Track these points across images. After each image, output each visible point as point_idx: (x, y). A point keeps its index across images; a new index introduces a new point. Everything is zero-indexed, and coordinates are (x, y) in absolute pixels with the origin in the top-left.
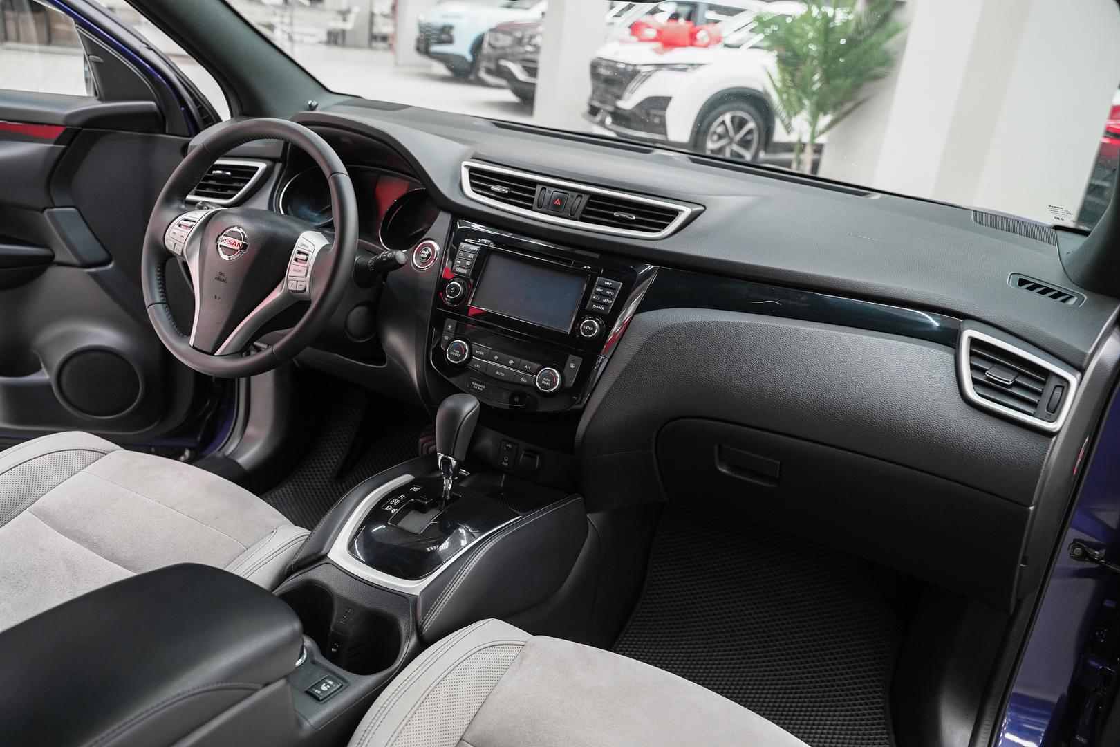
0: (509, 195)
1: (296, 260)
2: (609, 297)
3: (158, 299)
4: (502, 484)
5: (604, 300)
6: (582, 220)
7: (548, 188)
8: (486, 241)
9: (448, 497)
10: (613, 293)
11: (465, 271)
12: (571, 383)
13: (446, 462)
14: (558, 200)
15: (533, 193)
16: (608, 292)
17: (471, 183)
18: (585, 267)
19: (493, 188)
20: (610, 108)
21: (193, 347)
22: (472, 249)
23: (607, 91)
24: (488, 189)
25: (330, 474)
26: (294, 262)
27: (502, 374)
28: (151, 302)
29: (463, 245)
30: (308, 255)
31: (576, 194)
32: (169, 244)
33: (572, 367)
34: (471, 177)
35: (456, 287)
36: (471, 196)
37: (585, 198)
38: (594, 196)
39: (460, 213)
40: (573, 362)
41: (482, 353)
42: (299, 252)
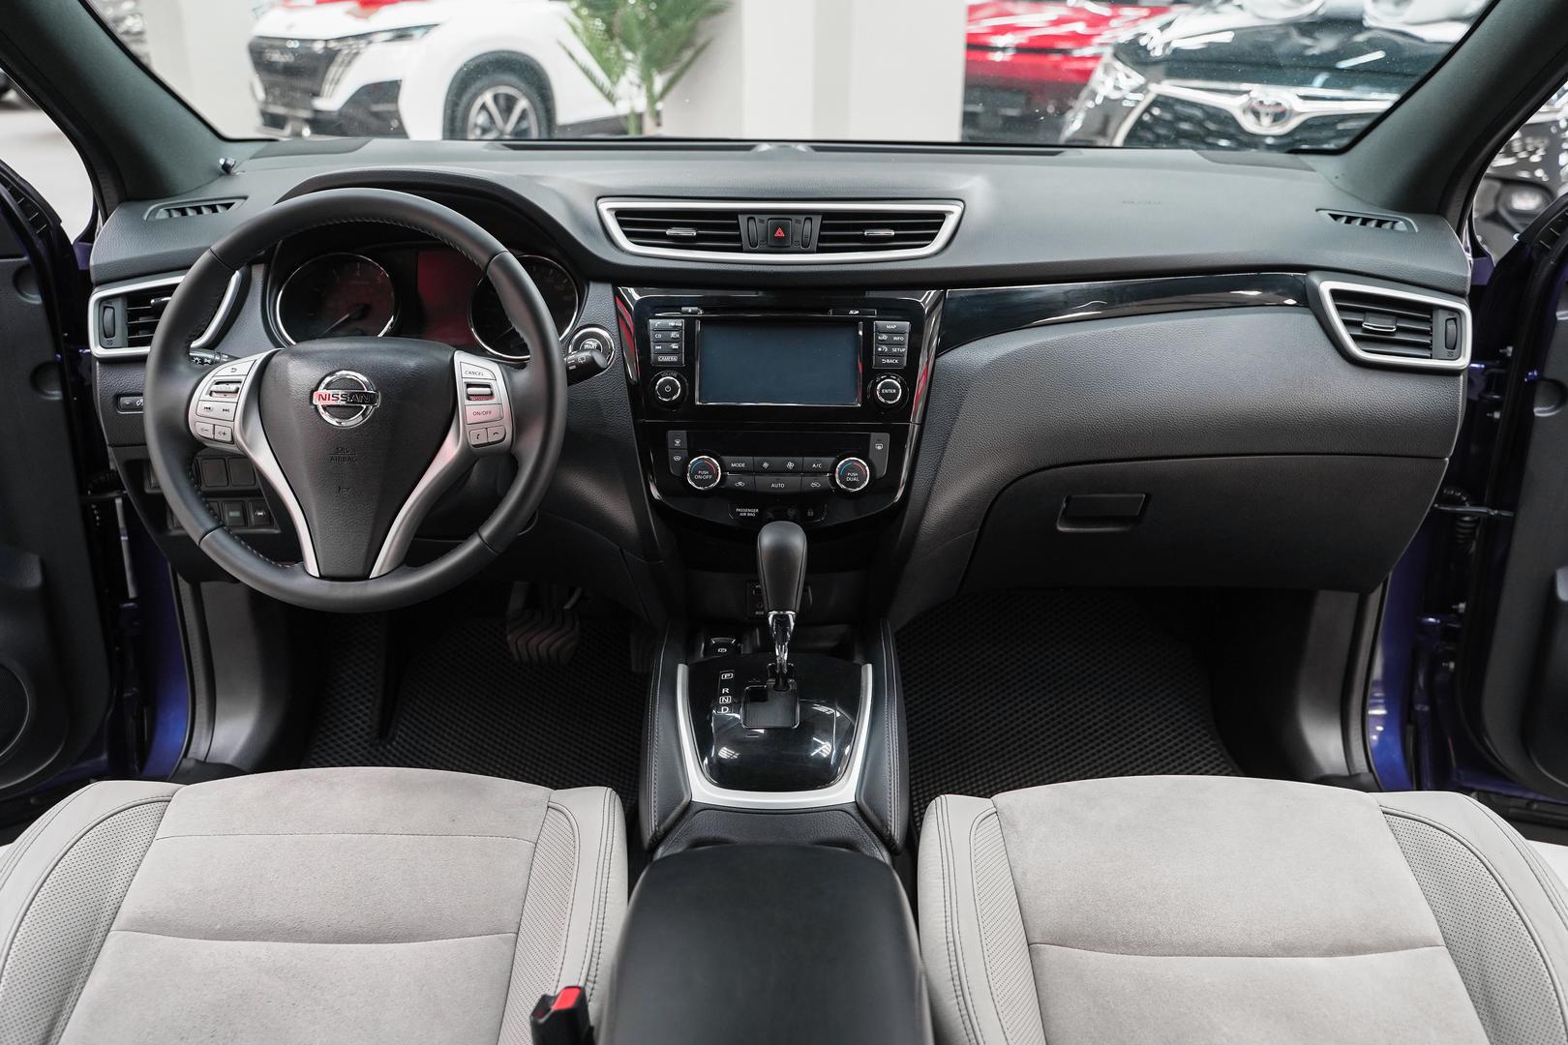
0: (699, 238)
1: (469, 397)
2: (900, 344)
5: (894, 350)
6: (821, 250)
7: (757, 217)
8: (689, 309)
9: (785, 670)
10: (902, 339)
11: (674, 359)
12: (882, 471)
13: (782, 621)
14: (779, 230)
15: (737, 227)
16: (895, 338)
17: (625, 232)
18: (851, 312)
19: (669, 232)
21: (322, 577)
22: (673, 324)
24: (664, 236)
25: (368, 734)
26: (467, 402)
27: (781, 486)
28: (202, 531)
29: (654, 323)
31: (802, 218)
32: (200, 428)
33: (879, 448)
34: (622, 224)
35: (668, 382)
36: (631, 251)
37: (817, 221)
38: (827, 215)
39: (619, 276)
40: (879, 441)
41: (743, 465)
42: (469, 385)
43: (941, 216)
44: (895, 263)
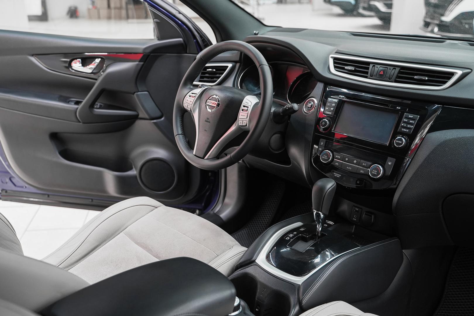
0: (355, 71)
1: (243, 110)
2: (412, 124)
3: (180, 132)
4: (353, 231)
5: (409, 126)
6: (396, 81)
7: (376, 66)
8: (342, 96)
9: (319, 235)
10: (413, 122)
11: (330, 113)
12: (389, 173)
13: (318, 215)
14: (382, 72)
15: (368, 68)
16: (411, 121)
17: (334, 66)
18: (397, 108)
19: (346, 67)
20: (437, 22)
21: (195, 155)
22: (334, 101)
23: (435, 12)
24: (344, 69)
26: (241, 111)
27: (350, 168)
28: (177, 134)
29: (329, 99)
30: (248, 107)
31: (392, 68)
32: (185, 105)
33: (390, 164)
34: (334, 63)
35: (325, 122)
36: (334, 73)
37: (398, 69)
38: (402, 68)
39: (328, 82)
40: (390, 161)
41: (340, 157)
42: (244, 106)
43: (452, 74)
44: (422, 91)
